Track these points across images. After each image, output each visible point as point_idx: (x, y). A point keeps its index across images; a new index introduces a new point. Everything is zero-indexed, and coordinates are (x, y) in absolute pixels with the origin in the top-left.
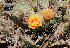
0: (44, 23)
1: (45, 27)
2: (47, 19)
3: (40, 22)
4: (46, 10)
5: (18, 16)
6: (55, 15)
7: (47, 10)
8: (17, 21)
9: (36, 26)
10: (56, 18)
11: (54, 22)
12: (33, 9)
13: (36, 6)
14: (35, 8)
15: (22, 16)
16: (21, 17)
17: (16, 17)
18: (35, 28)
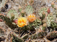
0: (29, 25)
1: (29, 28)
3: (26, 23)
4: (30, 15)
7: (32, 15)
9: (23, 26)
10: (37, 22)
11: (36, 26)
12: (22, 14)
13: (24, 12)
14: (23, 14)
16: (13, 18)
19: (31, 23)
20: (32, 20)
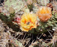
0: (40, 25)
1: (41, 30)
2: (43, 19)
3: (34, 24)
4: (43, 9)
5: (8, 15)
6: (54, 15)
8: (7, 21)
9: (30, 29)
10: (56, 19)
11: (54, 25)
12: (28, 6)
13: (31, 3)
14: (30, 5)
15: (13, 14)
16: (12, 16)
17: (5, 15)
18: (27, 31)
19: (43, 22)
20: (46, 17)
